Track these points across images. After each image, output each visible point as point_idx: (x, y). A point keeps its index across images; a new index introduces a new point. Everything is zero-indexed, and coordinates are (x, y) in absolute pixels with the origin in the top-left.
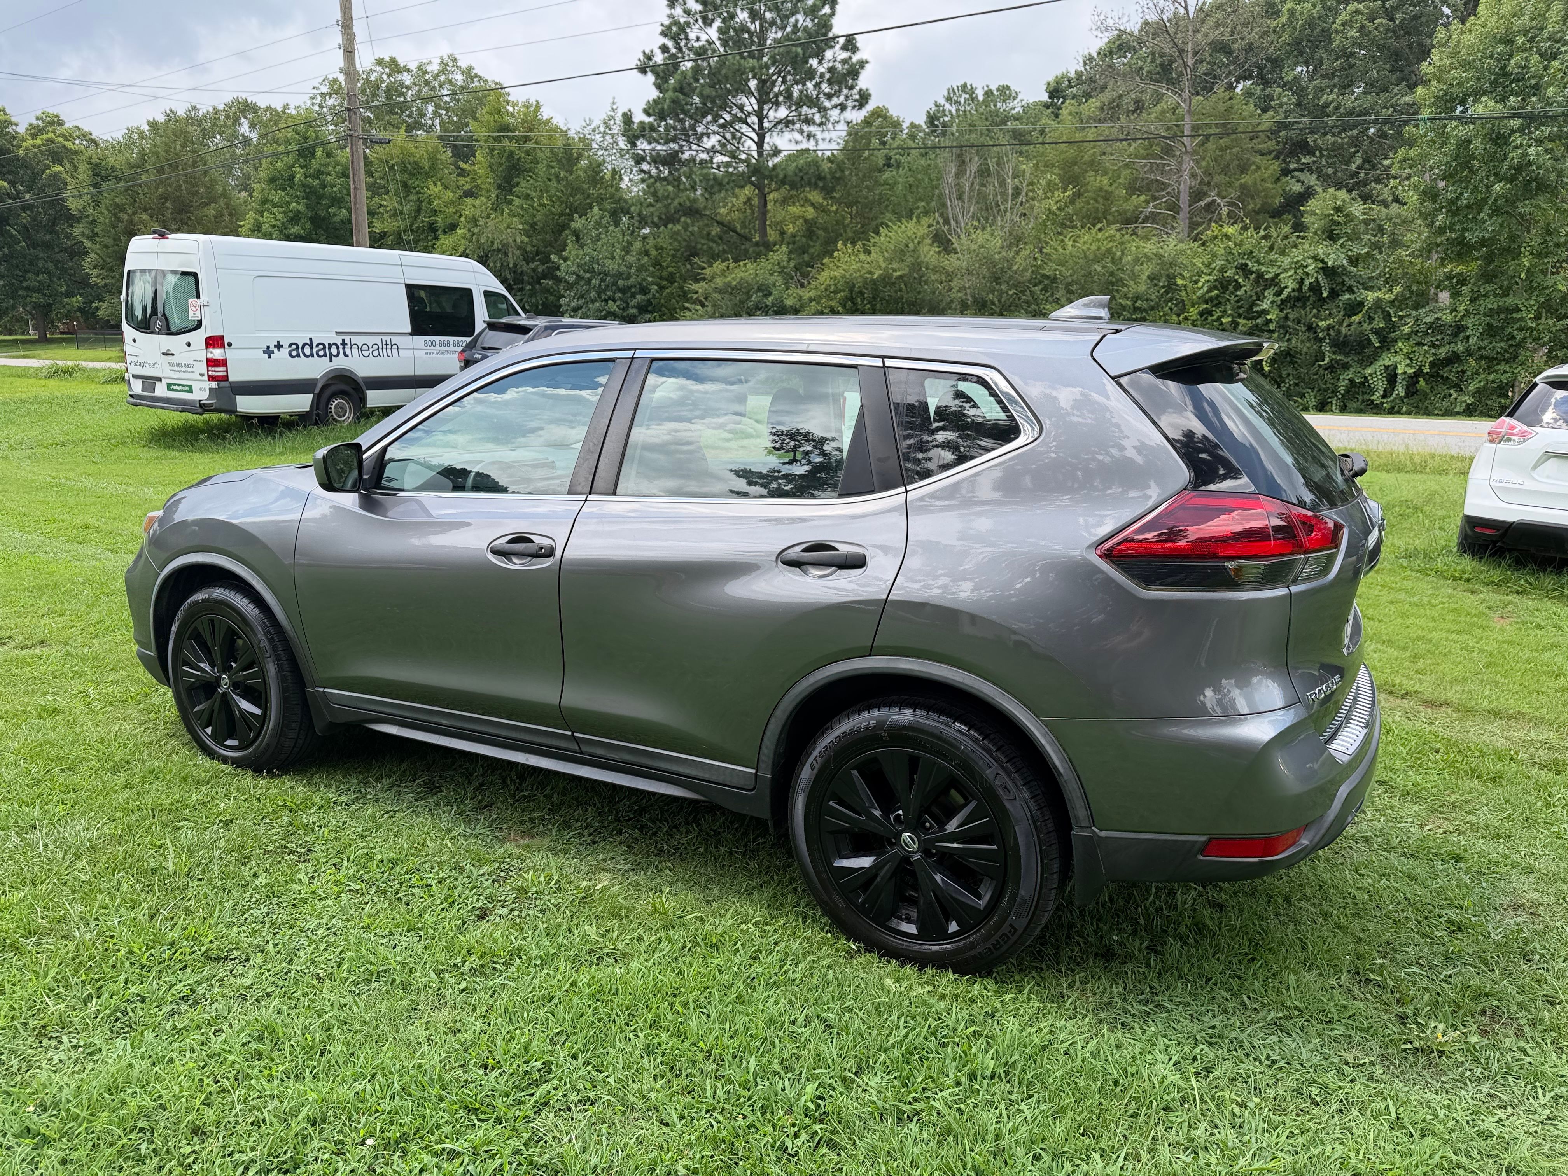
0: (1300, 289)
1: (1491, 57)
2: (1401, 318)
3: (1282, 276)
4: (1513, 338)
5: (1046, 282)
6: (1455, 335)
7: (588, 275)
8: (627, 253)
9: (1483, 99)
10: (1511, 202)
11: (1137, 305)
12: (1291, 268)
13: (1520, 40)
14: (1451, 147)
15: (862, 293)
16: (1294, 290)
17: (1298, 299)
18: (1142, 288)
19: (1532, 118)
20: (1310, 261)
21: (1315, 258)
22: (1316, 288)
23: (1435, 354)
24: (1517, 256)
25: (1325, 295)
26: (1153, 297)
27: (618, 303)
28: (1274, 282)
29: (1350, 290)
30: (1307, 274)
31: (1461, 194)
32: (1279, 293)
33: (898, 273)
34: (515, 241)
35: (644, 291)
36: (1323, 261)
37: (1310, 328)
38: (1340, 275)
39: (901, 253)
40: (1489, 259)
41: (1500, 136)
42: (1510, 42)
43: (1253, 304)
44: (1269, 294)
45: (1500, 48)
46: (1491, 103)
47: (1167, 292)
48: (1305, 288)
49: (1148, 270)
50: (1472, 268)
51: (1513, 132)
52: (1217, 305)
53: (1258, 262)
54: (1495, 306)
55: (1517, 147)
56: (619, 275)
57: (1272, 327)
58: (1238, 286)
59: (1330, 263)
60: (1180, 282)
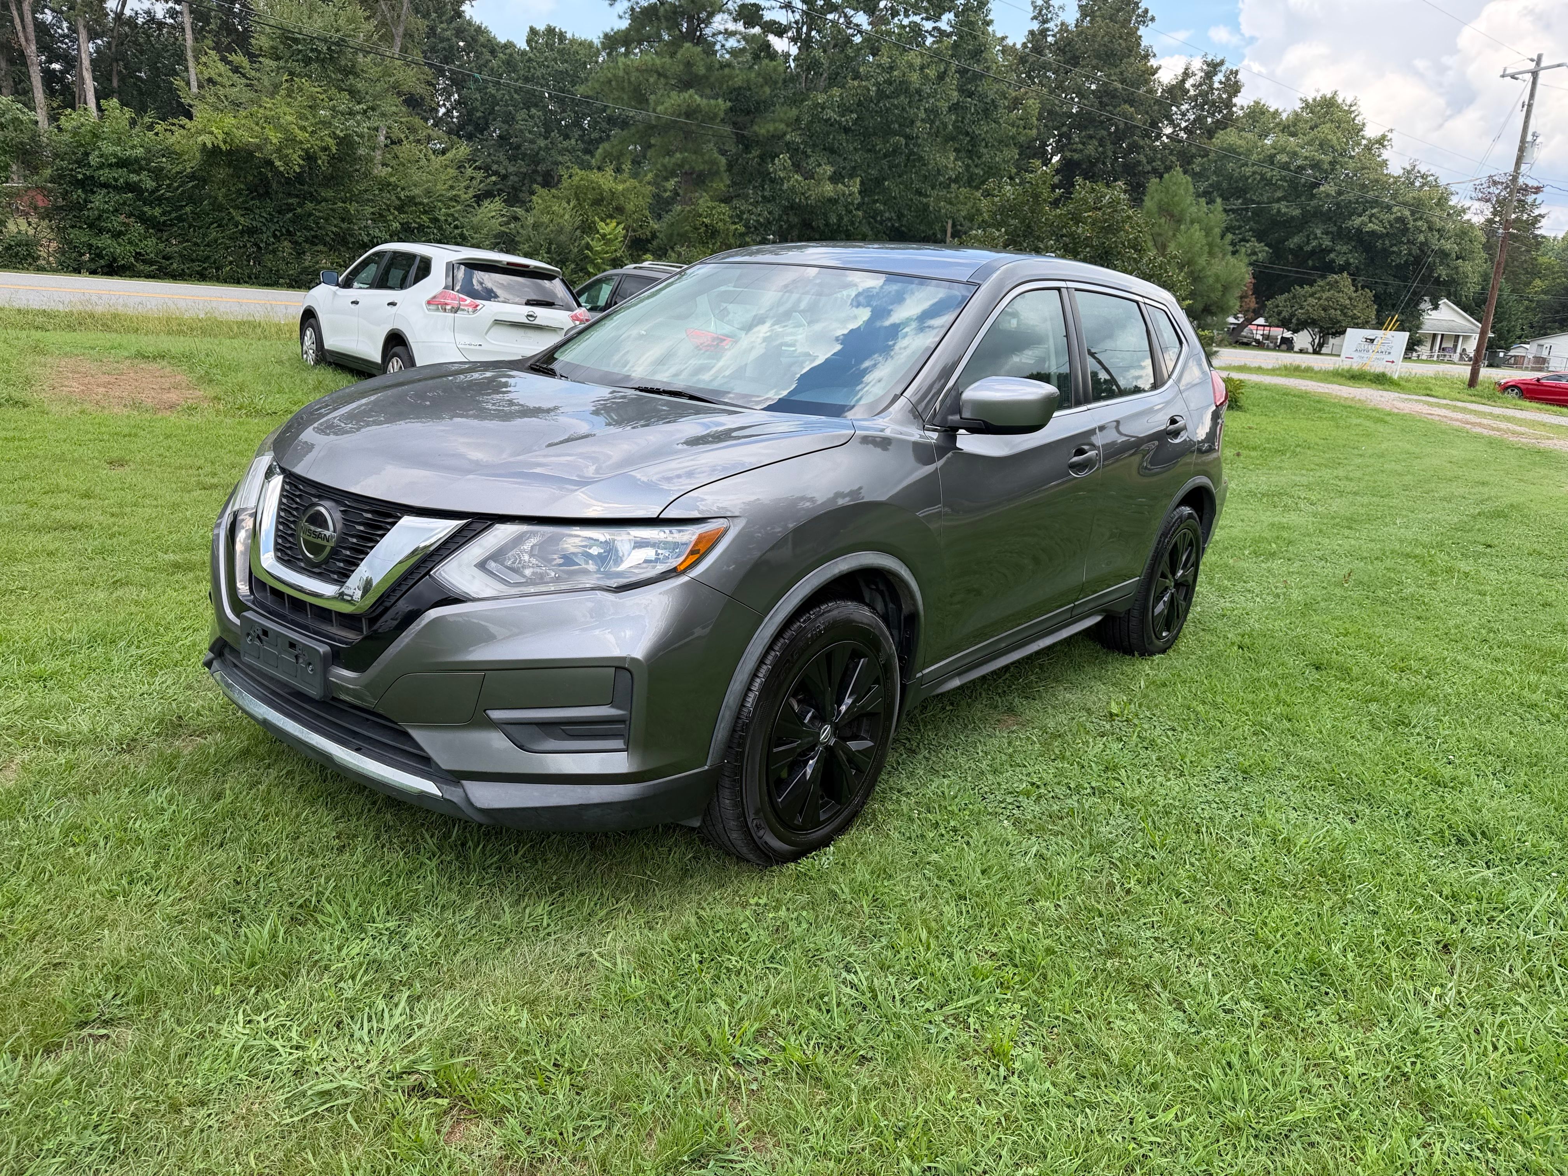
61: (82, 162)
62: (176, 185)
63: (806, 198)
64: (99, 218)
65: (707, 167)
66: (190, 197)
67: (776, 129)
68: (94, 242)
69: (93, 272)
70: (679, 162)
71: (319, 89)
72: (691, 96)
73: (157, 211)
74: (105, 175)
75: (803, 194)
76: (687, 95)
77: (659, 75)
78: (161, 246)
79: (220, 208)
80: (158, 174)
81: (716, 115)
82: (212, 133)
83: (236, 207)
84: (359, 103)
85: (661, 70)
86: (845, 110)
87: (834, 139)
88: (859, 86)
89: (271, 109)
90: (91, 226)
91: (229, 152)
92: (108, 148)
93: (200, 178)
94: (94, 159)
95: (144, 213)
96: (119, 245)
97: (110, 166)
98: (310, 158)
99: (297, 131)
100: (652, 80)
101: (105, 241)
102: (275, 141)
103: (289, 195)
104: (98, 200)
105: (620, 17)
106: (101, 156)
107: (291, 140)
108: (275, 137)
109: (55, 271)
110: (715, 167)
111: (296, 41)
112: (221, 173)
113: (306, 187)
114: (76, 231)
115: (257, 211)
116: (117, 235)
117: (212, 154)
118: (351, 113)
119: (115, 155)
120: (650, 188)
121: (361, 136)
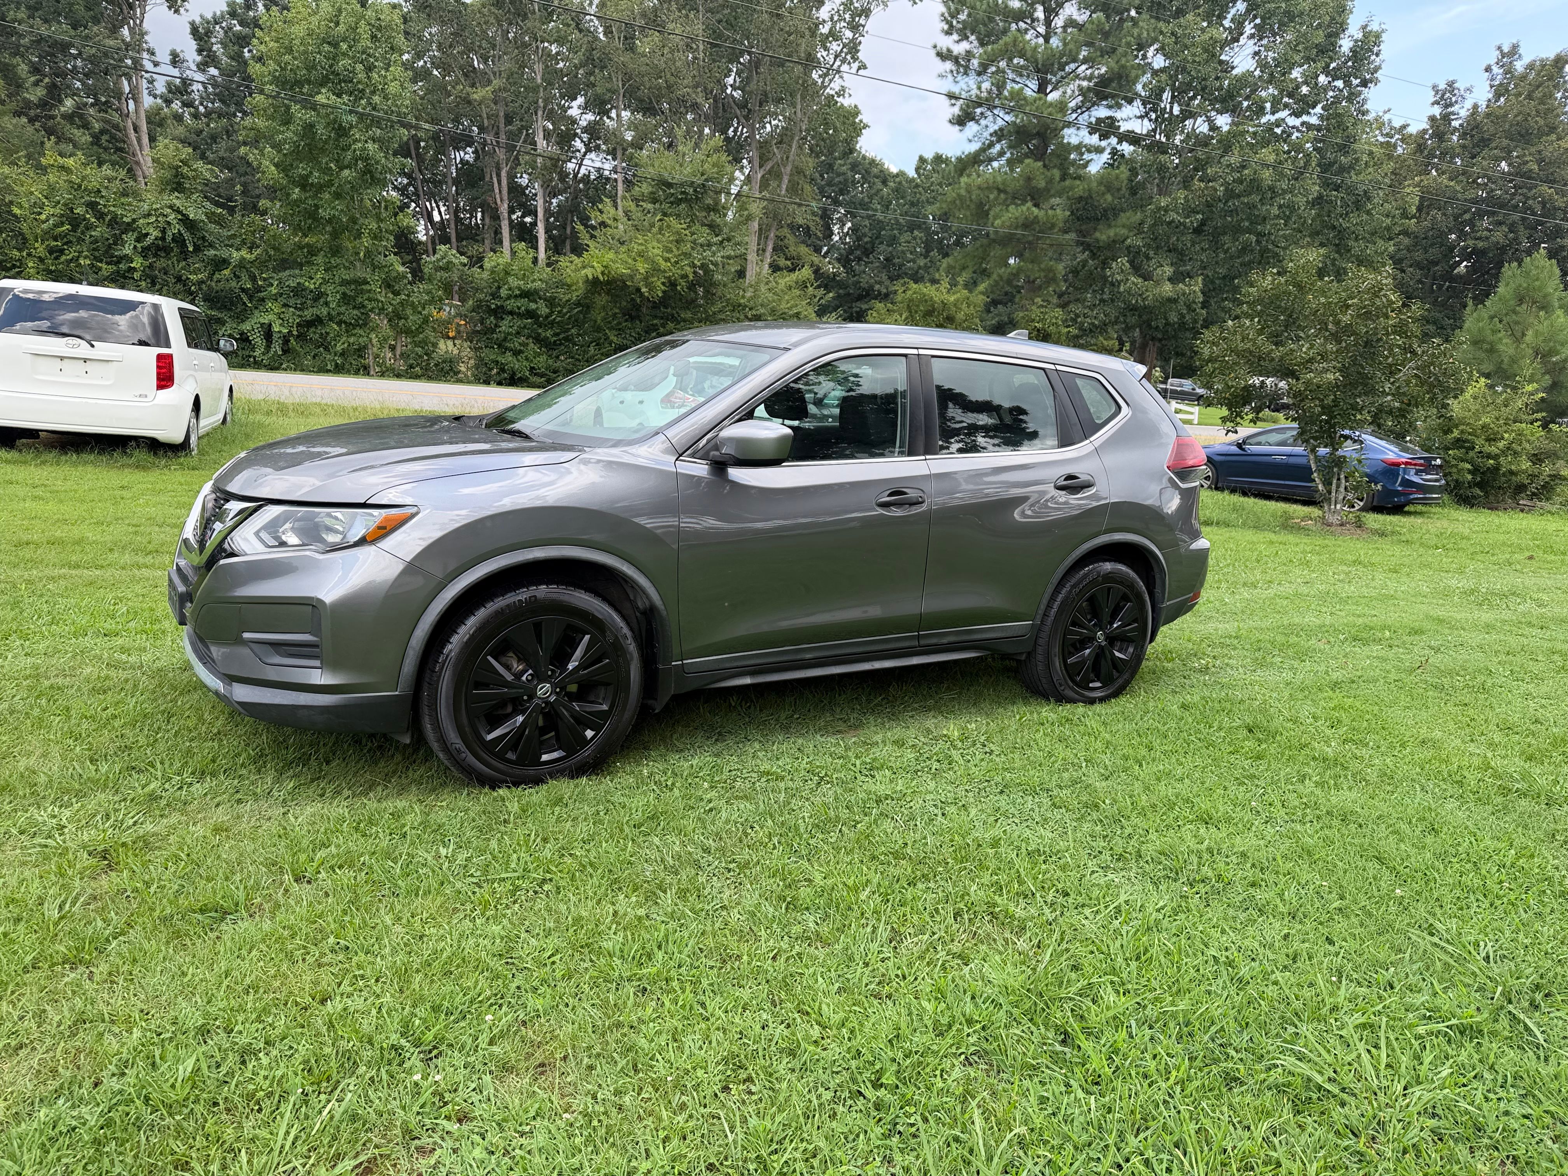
0: (163, 239)
1: (320, 53)
2: (265, 280)
3: (140, 221)
4: (364, 306)
6: (316, 299)
9: (322, 90)
10: (357, 189)
12: (149, 215)
13: (344, 46)
14: (296, 126)
16: (156, 238)
17: (158, 248)
20: (168, 211)
22: (179, 240)
23: (300, 316)
24: (359, 235)
25: (191, 249)
28: (129, 227)
29: (211, 246)
30: (169, 223)
31: (311, 173)
32: (141, 239)
36: (181, 213)
37: (179, 279)
38: (200, 230)
40: (335, 235)
41: (341, 127)
42: (336, 45)
43: (111, 248)
44: (130, 238)
45: (327, 48)
46: (331, 96)
48: (169, 239)
51: (351, 127)
52: (69, 243)
53: (109, 202)
54: (346, 277)
55: (356, 141)
57: (136, 275)
58: (91, 226)
59: (189, 217)
60: (17, 211)
61: (495, 295)
62: (565, 310)
63: (1144, 300)
64: (505, 339)
65: (1042, 274)
66: (576, 321)
67: (1116, 235)
68: (499, 359)
69: (500, 384)
70: (1014, 271)
71: (684, 226)
72: (1028, 209)
73: (549, 333)
74: (511, 304)
75: (1140, 295)
76: (1024, 208)
77: (1000, 191)
78: (550, 362)
79: (599, 329)
80: (551, 302)
81: (1053, 226)
82: (593, 267)
83: (610, 329)
84: (717, 236)
85: (1001, 187)
86: (1190, 211)
87: (1178, 240)
88: (1207, 188)
89: (641, 244)
90: (500, 346)
91: (608, 283)
92: (513, 282)
93: (585, 305)
94: (504, 292)
95: (539, 334)
96: (518, 361)
97: (516, 297)
98: (673, 284)
99: (661, 261)
100: (992, 197)
101: (508, 358)
102: (642, 271)
103: (656, 317)
104: (506, 325)
105: (970, 141)
106: (510, 289)
107: (656, 270)
108: (642, 267)
109: (469, 382)
110: (1051, 275)
111: (670, 185)
112: (601, 300)
113: (669, 310)
114: (487, 351)
115: (628, 331)
116: (517, 353)
117: (594, 284)
118: (709, 245)
119: (519, 288)
120: (981, 297)
121: (716, 264)
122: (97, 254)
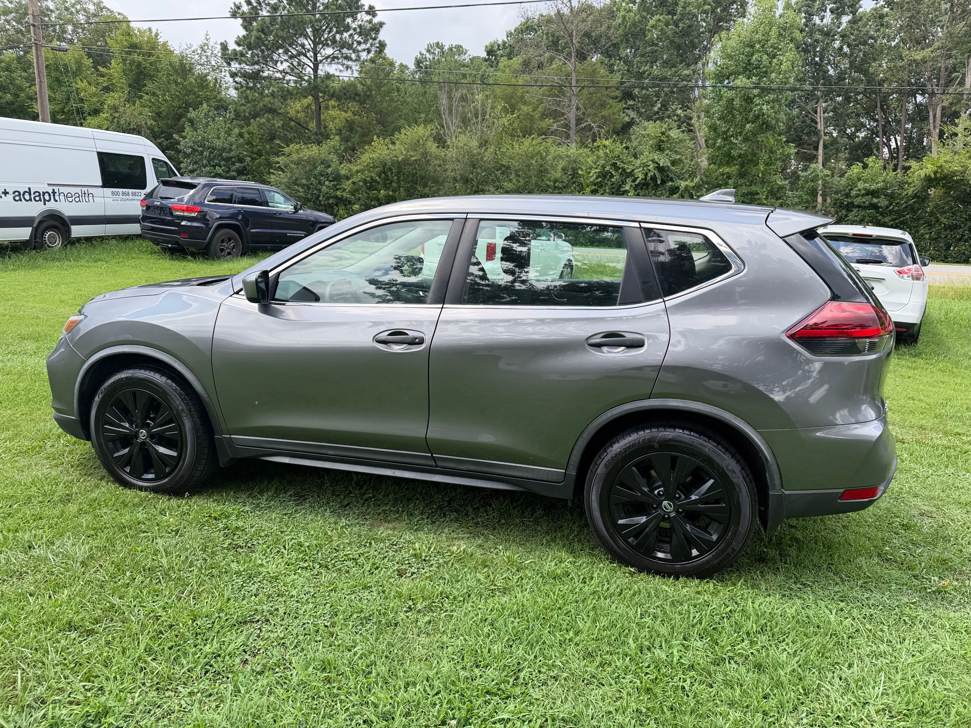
0: (646, 178)
1: (743, 54)
3: (636, 171)
5: (503, 169)
7: (201, 149)
8: (229, 135)
9: (741, 77)
10: (755, 135)
11: (556, 185)
12: (640, 167)
13: (758, 46)
14: (723, 102)
15: (391, 169)
16: (642, 179)
17: (644, 184)
18: (558, 175)
19: (763, 90)
20: (651, 163)
21: (653, 161)
22: (654, 178)
24: (757, 164)
25: (659, 182)
26: (565, 181)
27: (223, 168)
28: (631, 174)
29: (672, 180)
30: (649, 170)
31: (729, 129)
32: (634, 181)
33: (414, 158)
34: (146, 123)
35: (241, 161)
36: (657, 163)
38: (666, 171)
39: (415, 145)
40: (742, 165)
41: (749, 98)
42: (752, 46)
43: (620, 186)
44: (629, 180)
45: (747, 49)
46: (744, 80)
47: (572, 178)
48: (648, 178)
49: (562, 164)
50: (733, 169)
51: (755, 96)
52: (600, 187)
53: (622, 162)
54: (746, 191)
55: (757, 105)
56: (224, 150)
58: (612, 176)
59: (661, 165)
60: (580, 172)
61: (848, 195)
62: (902, 202)
73: (887, 219)
74: (857, 201)
80: (891, 197)
82: (929, 168)
92: (861, 185)
93: (920, 197)
94: (854, 193)
97: (863, 195)
106: (859, 190)
117: (929, 181)
119: (865, 189)
122: (613, 190)
